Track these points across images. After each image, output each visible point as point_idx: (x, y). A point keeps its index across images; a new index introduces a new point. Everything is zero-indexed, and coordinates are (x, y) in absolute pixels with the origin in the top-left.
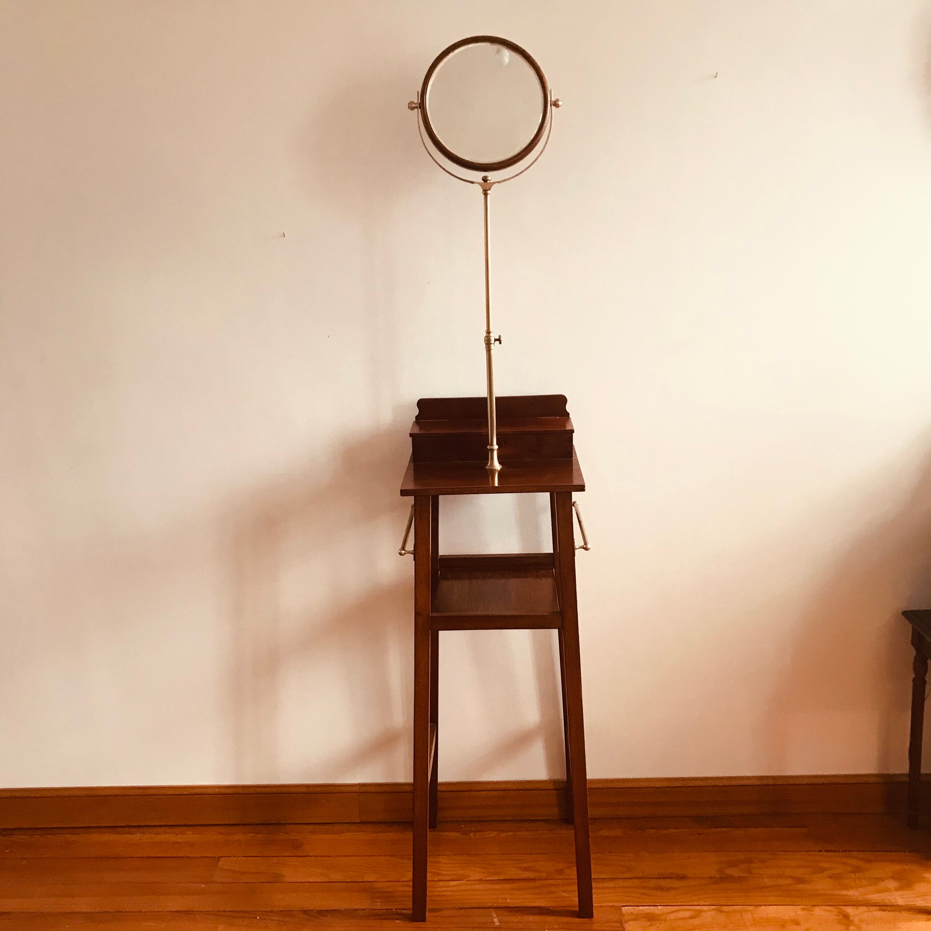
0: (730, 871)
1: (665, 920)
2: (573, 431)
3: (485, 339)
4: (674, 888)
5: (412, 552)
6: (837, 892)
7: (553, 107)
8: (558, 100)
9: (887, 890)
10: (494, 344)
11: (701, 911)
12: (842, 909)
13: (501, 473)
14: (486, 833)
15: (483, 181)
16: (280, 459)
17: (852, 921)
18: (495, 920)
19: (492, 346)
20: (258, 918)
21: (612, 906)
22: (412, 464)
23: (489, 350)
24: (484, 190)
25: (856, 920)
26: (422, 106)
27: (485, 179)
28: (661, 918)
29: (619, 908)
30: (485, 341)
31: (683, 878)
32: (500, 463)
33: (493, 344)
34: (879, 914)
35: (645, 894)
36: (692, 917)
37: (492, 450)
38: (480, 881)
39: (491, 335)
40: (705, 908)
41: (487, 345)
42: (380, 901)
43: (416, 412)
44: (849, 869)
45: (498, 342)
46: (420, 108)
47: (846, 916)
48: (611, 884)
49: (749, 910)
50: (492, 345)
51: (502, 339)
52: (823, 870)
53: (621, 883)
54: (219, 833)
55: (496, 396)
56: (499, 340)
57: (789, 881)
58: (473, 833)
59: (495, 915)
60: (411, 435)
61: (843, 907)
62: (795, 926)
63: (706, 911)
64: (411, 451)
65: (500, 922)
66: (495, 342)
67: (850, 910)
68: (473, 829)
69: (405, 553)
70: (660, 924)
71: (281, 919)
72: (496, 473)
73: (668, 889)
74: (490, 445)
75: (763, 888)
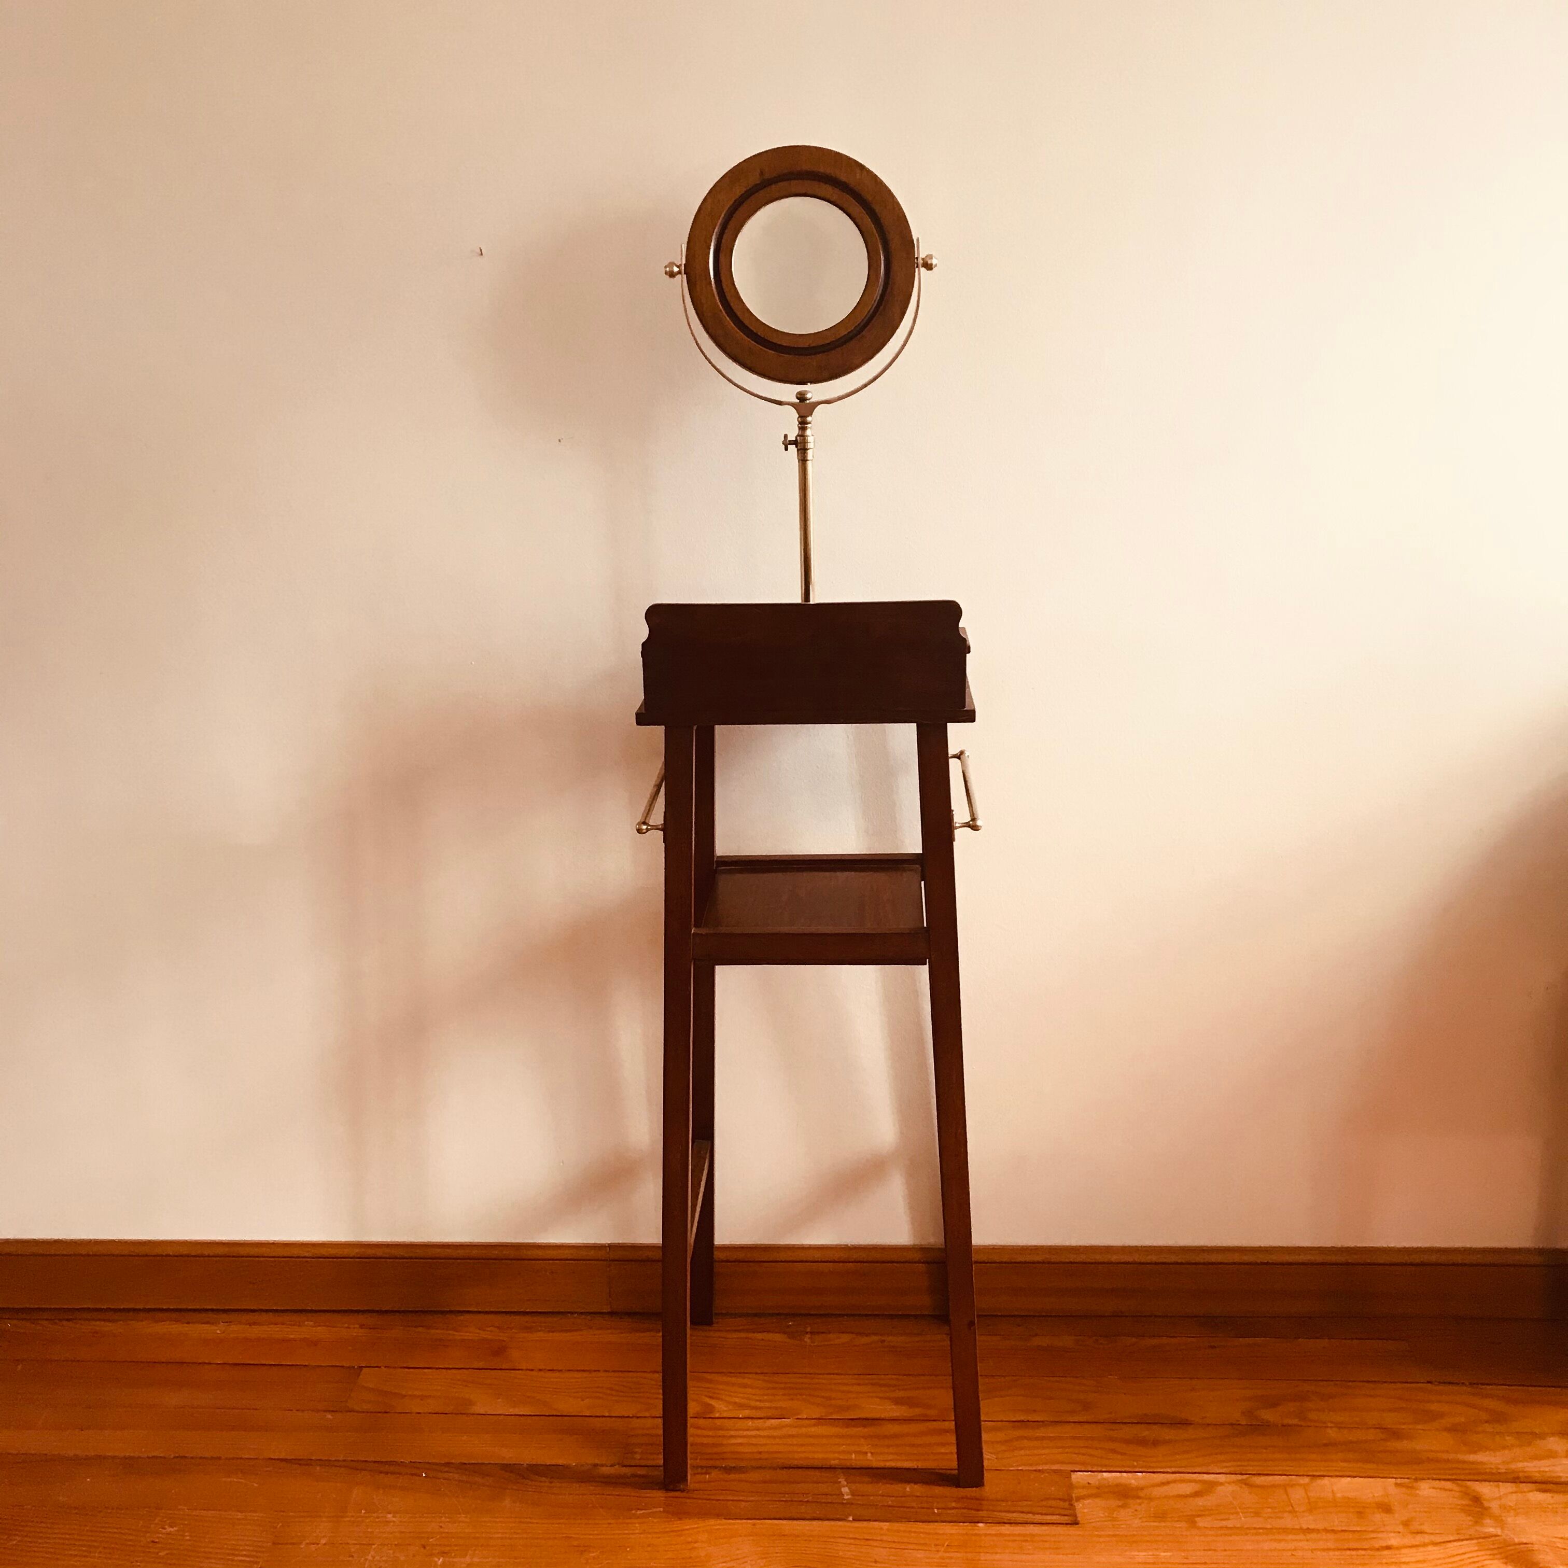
0: (1268, 1415)
1: (1150, 1499)
4: (1169, 1442)
6: (1461, 1457)
9: (1552, 1455)
11: (1213, 1485)
12: (1467, 1487)
14: (831, 1336)
15: (799, 401)
17: (1487, 1509)
18: (845, 1490)
20: (424, 1475)
21: (1055, 1471)
24: (800, 417)
25: (1494, 1506)
28: (1141, 1494)
29: (1067, 1475)
31: (1184, 1423)
34: (1537, 1497)
35: (1114, 1451)
36: (1197, 1494)
38: (820, 1420)
40: (1222, 1478)
42: (640, 1451)
44: (1484, 1416)
47: (1477, 1500)
48: (1051, 1432)
49: (1300, 1485)
52: (1435, 1416)
53: (1068, 1430)
54: (362, 1326)
57: (1371, 1435)
58: (810, 1336)
59: (844, 1483)
61: (1469, 1483)
62: (1384, 1515)
63: (1221, 1484)
65: (853, 1495)
67: (1485, 1490)
68: (809, 1330)
70: (1140, 1504)
71: (464, 1478)
73: (1156, 1443)
75: (1326, 1445)
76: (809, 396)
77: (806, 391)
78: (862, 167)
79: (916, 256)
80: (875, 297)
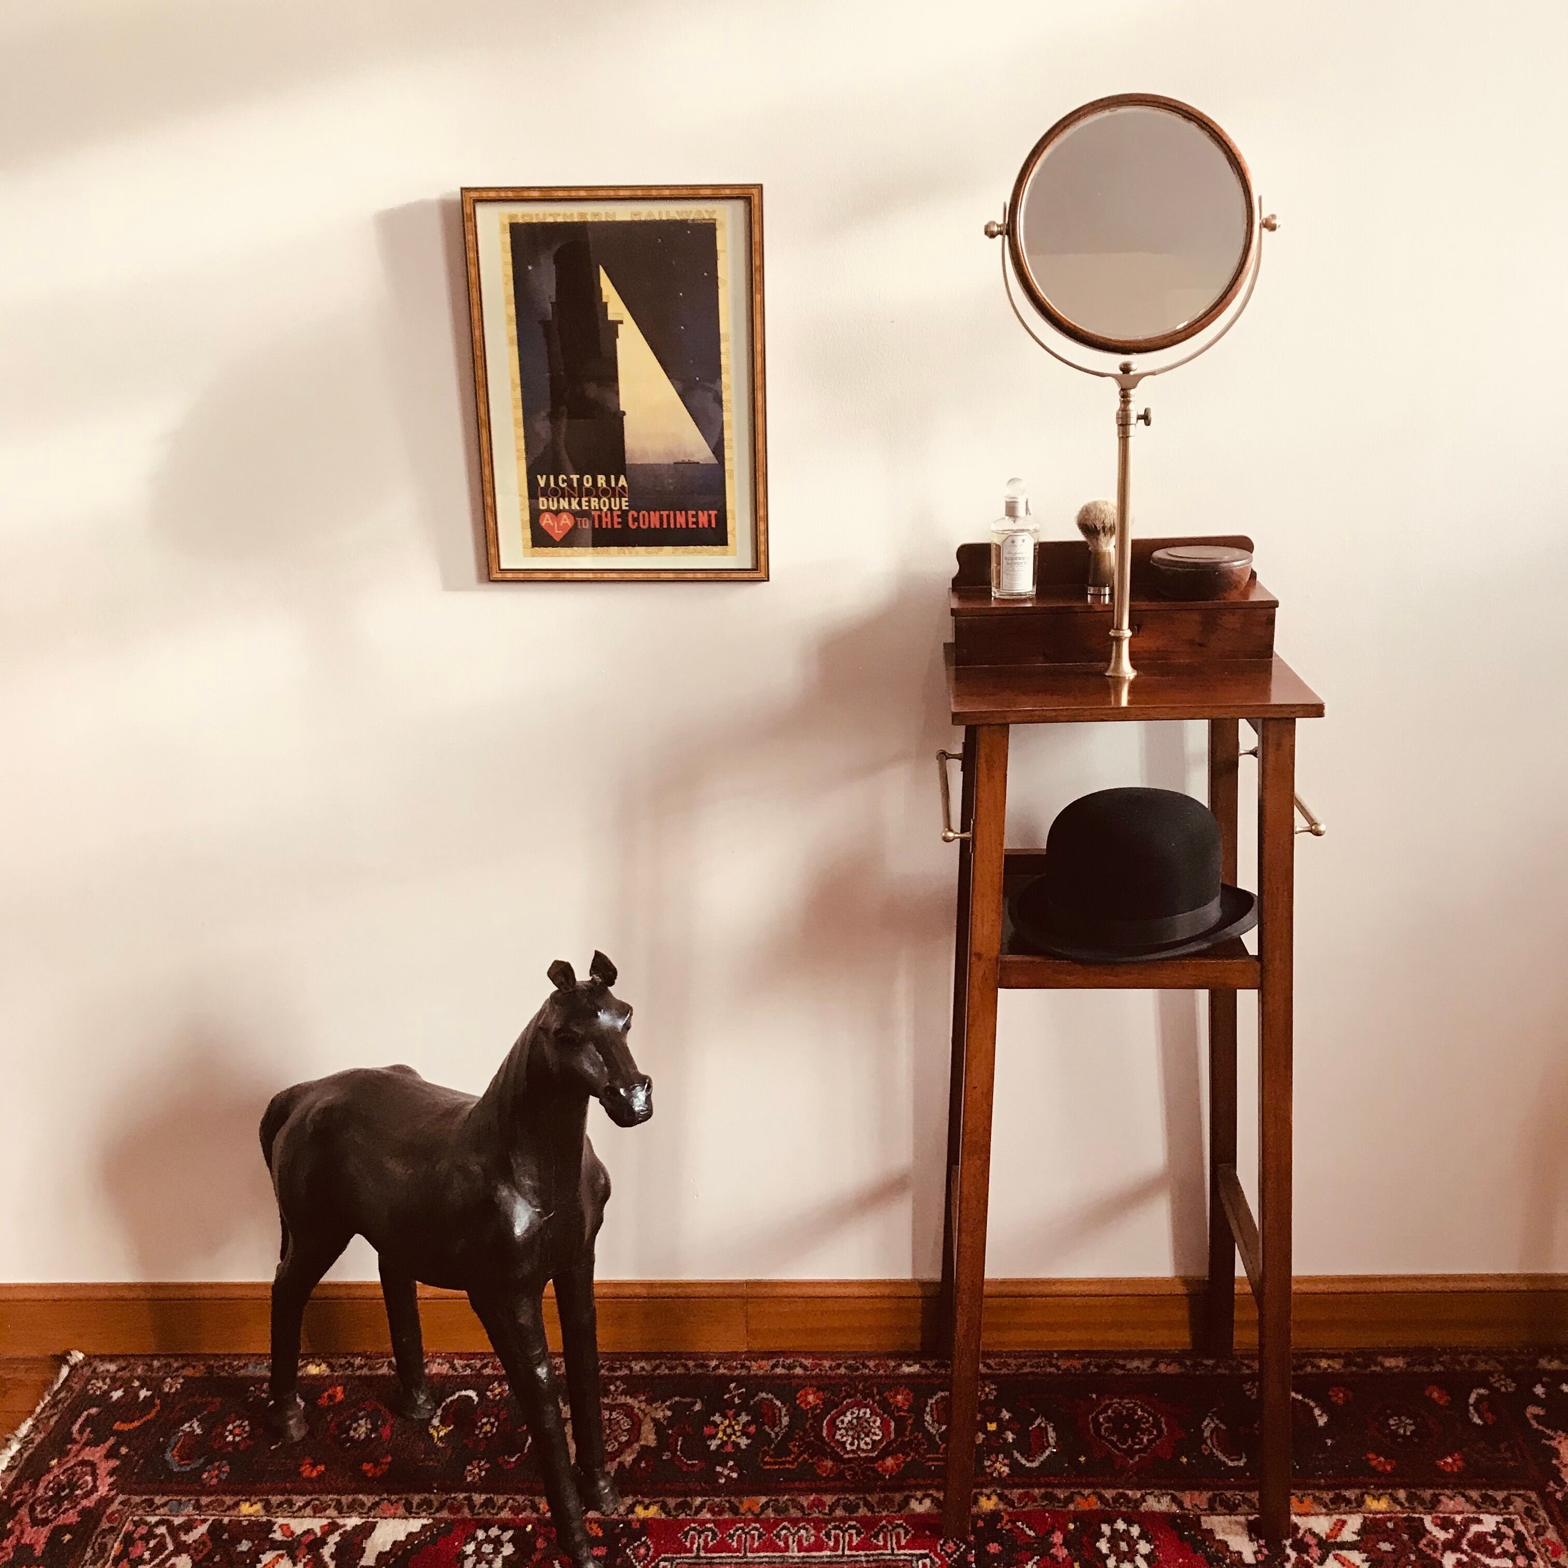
2: (1275, 604)
3: (1117, 415)
7: (1265, 230)
8: (1273, 216)
10: (1135, 424)
13: (1133, 686)
15: (1121, 373)
19: (1132, 428)
23: (1124, 437)
24: (1122, 390)
26: (1010, 230)
27: (1126, 369)
30: (1118, 418)
32: (1134, 666)
33: (1133, 426)
37: (1119, 640)
39: (1131, 406)
41: (1121, 427)
43: (954, 567)
45: (1144, 421)
46: (1008, 233)
51: (1152, 416)
56: (1145, 418)
66: (1137, 422)
72: (1124, 685)
74: (1114, 629)
76: (1133, 367)
77: (1130, 362)
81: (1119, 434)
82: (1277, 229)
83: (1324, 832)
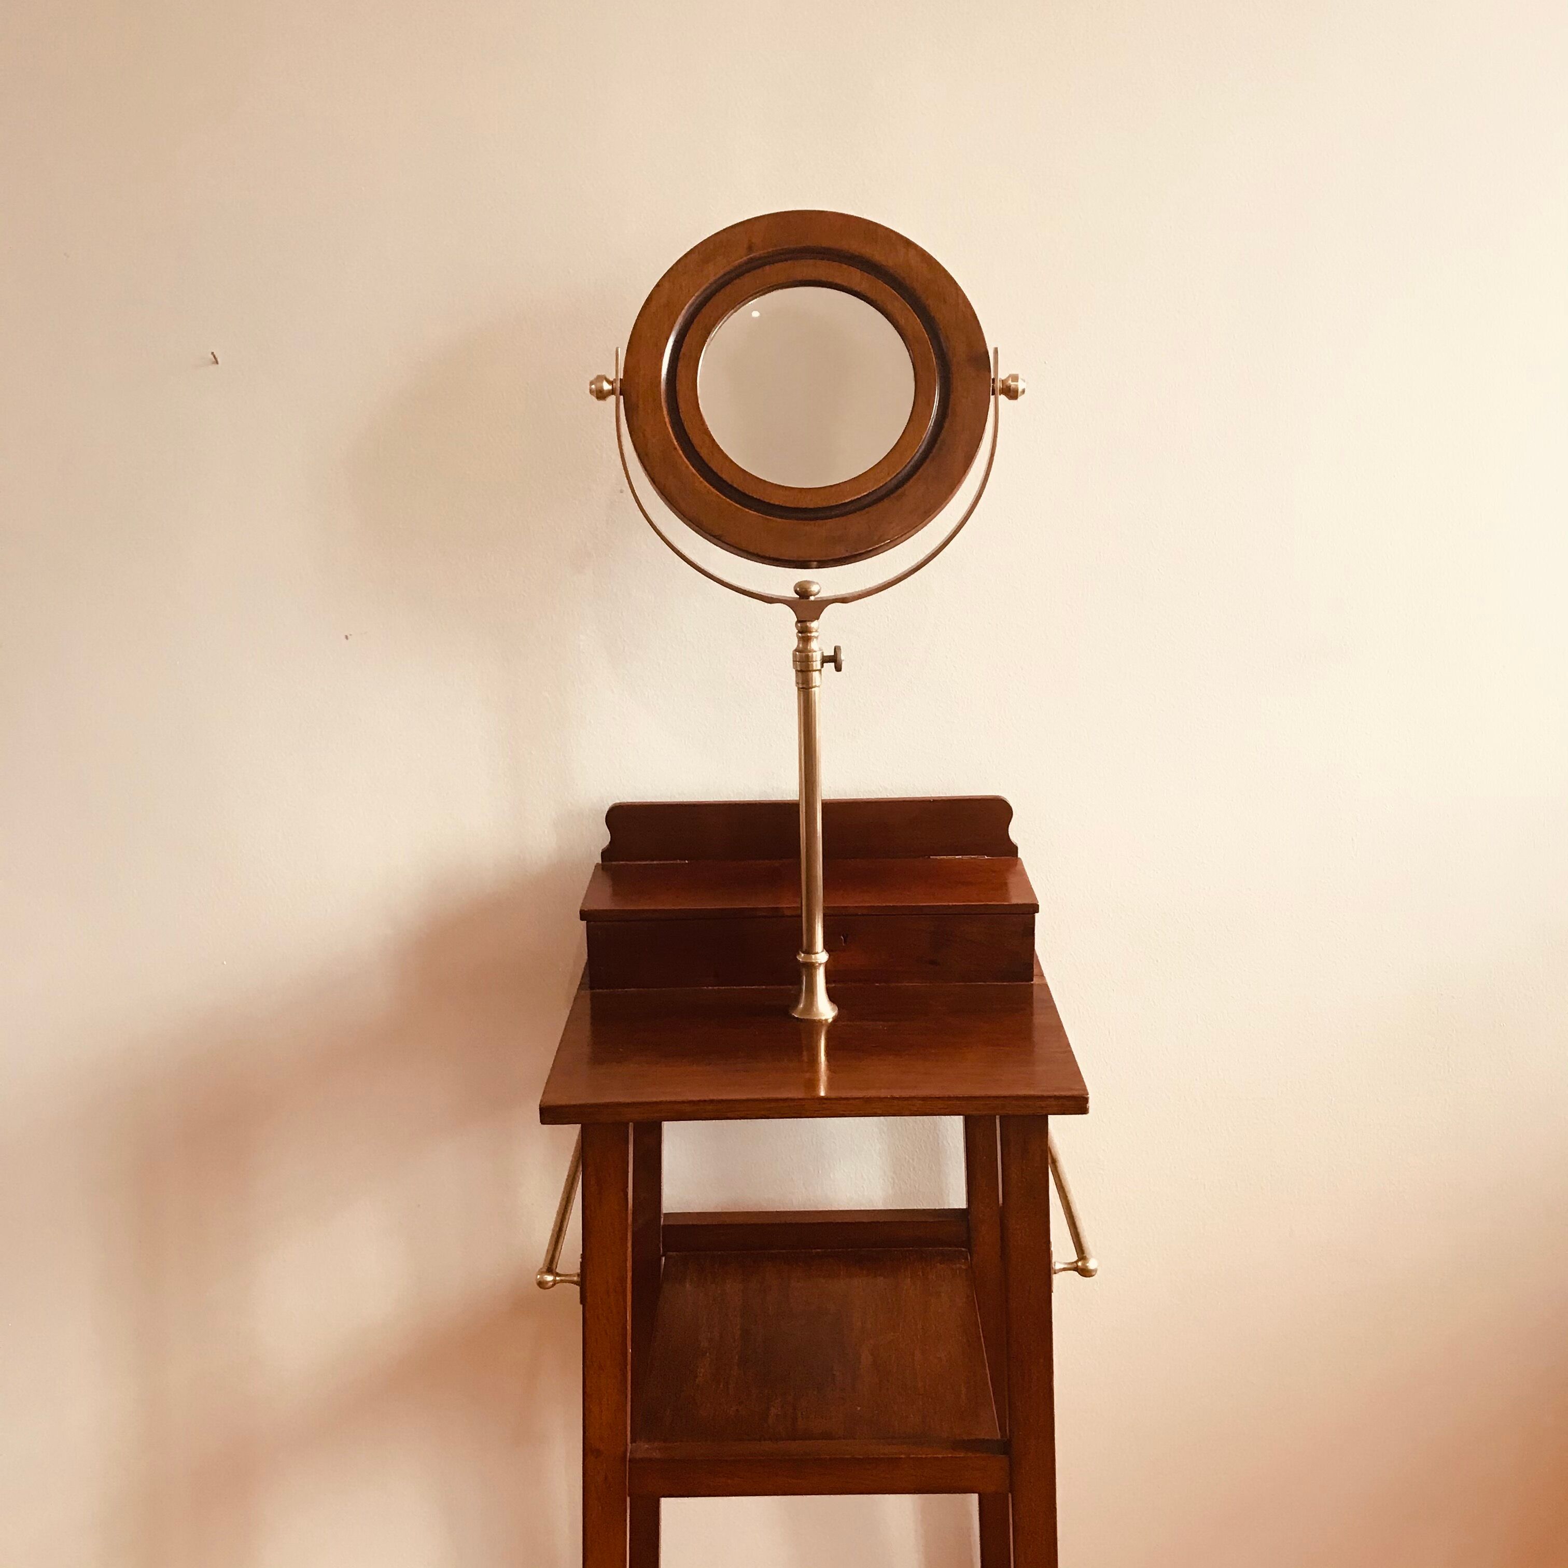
2: (1035, 908)
3: (794, 656)
5: (575, 1279)
7: (1002, 398)
8: (1016, 378)
10: (820, 671)
13: (834, 1030)
15: (797, 596)
16: (223, 964)
22: (587, 993)
23: (805, 689)
24: (800, 621)
30: (794, 661)
32: (832, 1000)
33: (817, 672)
37: (811, 967)
39: (814, 645)
41: (800, 674)
43: (603, 837)
45: (832, 664)
46: (623, 394)
50: (816, 675)
51: (843, 656)
55: (823, 799)
56: (834, 660)
60: (584, 915)
64: (586, 957)
66: (822, 666)
69: (555, 1283)
72: (821, 1032)
74: (803, 953)
76: (814, 588)
77: (809, 582)
78: (908, 243)
79: (992, 377)
80: (924, 437)
81: (797, 683)
82: (1021, 398)
83: (1096, 1270)
